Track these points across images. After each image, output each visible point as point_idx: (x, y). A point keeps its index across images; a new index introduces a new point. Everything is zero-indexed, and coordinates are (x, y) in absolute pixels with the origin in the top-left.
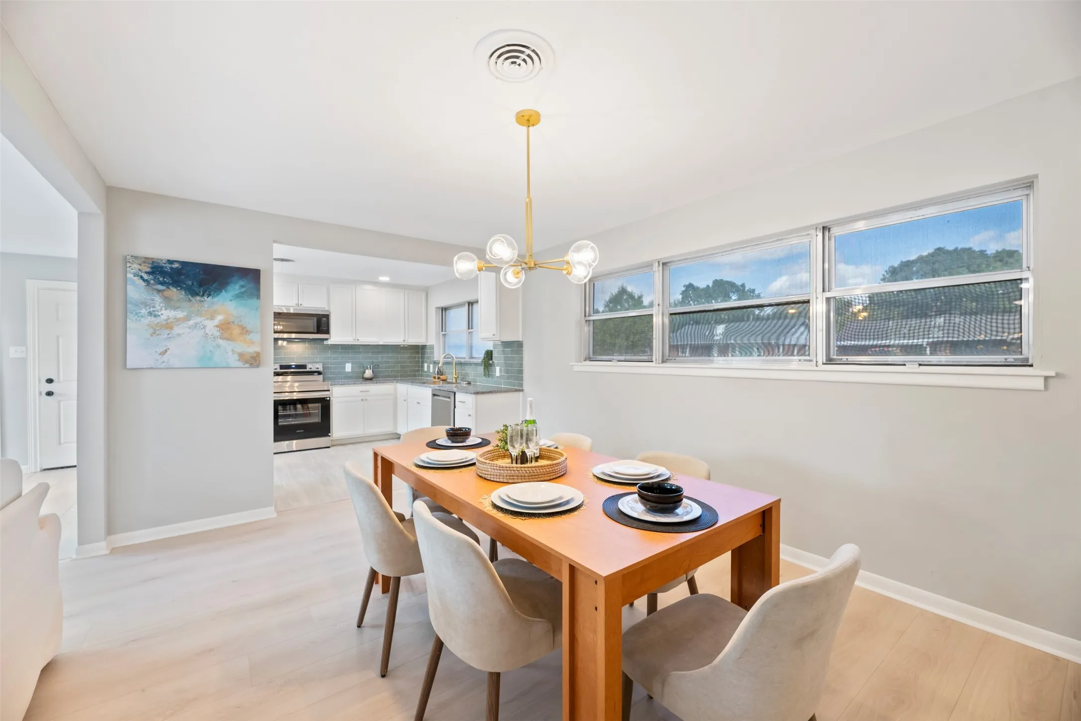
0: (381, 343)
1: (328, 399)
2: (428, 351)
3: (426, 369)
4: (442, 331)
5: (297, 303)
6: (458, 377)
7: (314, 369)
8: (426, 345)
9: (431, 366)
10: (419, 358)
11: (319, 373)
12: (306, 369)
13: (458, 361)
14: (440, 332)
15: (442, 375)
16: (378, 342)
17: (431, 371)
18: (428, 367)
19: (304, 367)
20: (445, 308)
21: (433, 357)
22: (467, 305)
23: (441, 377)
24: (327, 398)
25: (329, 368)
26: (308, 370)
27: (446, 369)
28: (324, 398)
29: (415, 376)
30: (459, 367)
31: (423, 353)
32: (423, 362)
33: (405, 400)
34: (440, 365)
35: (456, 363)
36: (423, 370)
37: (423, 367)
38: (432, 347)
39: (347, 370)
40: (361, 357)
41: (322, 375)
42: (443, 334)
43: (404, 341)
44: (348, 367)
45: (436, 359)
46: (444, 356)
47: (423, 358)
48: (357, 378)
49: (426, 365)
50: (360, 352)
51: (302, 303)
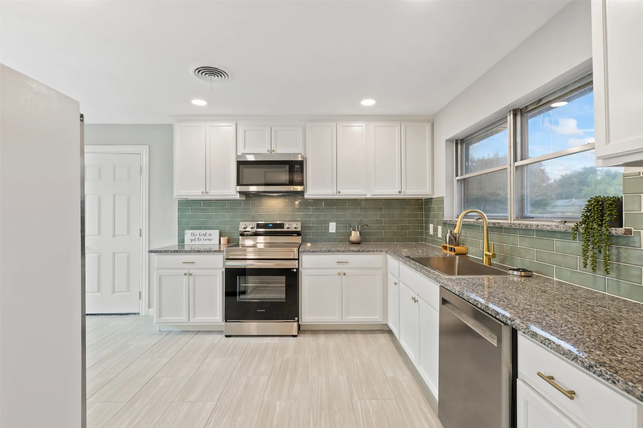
0: (369, 196)
1: (295, 270)
2: (434, 206)
3: (431, 232)
4: (457, 175)
5: (270, 149)
6: (494, 256)
7: (292, 229)
8: (432, 199)
9: (440, 228)
10: (421, 217)
11: (298, 234)
12: (283, 228)
13: (494, 224)
14: (453, 177)
15: (458, 245)
16: (366, 195)
17: (440, 235)
18: (436, 230)
19: (281, 226)
20: (461, 140)
21: (443, 214)
22: (510, 118)
23: (456, 248)
24: (293, 269)
25: (310, 228)
26: (285, 229)
27: (468, 236)
28: (290, 269)
29: (417, 240)
30: (494, 236)
31: (428, 210)
32: (427, 223)
33: (395, 284)
34: (456, 231)
35: (488, 228)
36: (427, 233)
37: (427, 228)
38: (441, 200)
39: (330, 231)
40: (348, 215)
41: (300, 237)
42: (458, 180)
43: (400, 192)
44: (332, 227)
45: (447, 217)
46: (464, 213)
47: (427, 216)
48: (341, 241)
49: (431, 226)
50: (347, 209)
51: (274, 149)
